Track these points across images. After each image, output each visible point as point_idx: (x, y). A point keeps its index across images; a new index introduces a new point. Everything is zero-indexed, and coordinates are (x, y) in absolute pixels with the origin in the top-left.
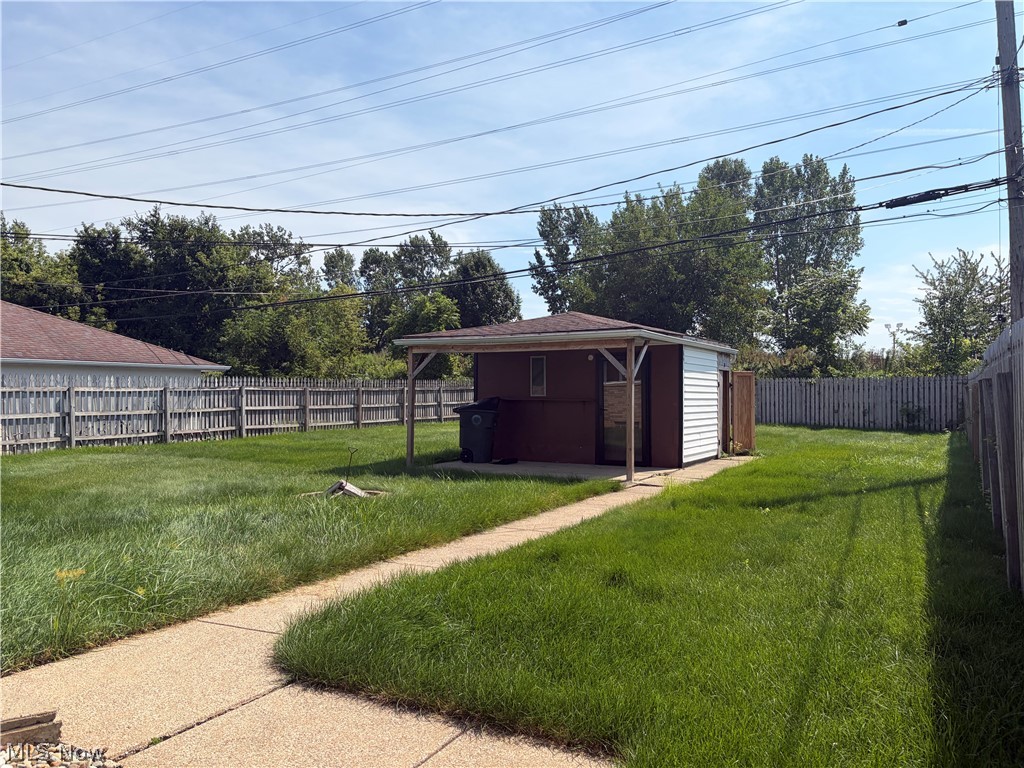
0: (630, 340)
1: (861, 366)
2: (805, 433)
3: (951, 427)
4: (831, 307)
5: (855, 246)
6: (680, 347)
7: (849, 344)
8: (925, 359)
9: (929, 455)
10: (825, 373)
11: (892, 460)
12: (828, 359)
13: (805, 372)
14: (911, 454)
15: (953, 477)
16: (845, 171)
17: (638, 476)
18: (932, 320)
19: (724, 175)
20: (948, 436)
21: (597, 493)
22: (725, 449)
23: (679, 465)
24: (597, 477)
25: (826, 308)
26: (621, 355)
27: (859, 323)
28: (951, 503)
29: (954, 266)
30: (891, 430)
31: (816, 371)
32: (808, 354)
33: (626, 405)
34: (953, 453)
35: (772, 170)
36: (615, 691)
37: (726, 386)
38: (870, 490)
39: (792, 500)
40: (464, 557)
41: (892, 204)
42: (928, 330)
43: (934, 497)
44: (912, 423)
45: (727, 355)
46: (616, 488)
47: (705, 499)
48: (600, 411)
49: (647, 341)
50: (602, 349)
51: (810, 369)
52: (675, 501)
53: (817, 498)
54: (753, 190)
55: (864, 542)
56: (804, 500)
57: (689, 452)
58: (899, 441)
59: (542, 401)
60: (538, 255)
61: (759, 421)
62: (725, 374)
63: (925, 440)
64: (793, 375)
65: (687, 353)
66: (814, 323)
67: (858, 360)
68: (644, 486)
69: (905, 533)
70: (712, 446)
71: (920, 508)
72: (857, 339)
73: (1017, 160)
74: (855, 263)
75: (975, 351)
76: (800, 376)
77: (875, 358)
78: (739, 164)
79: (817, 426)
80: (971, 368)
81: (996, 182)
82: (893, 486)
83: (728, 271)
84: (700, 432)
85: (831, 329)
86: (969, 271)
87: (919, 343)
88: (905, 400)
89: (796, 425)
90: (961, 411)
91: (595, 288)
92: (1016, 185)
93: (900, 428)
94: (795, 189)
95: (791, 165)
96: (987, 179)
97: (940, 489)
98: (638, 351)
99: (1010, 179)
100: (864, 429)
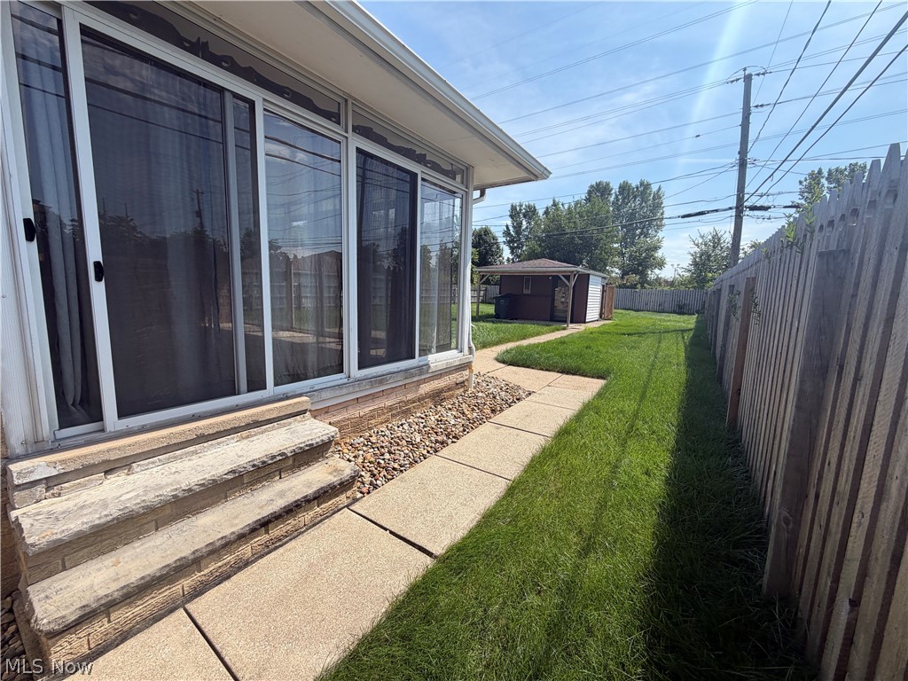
0: (572, 272)
1: (660, 284)
2: (632, 313)
3: (698, 312)
4: (649, 256)
5: (660, 227)
6: (589, 275)
7: (653, 274)
8: (690, 282)
9: (690, 322)
10: (642, 287)
11: (673, 323)
12: (644, 281)
13: (634, 286)
14: (679, 322)
15: (697, 329)
16: (660, 189)
17: (570, 325)
18: (695, 264)
19: (600, 190)
20: (697, 315)
21: (558, 330)
22: (601, 317)
23: (585, 322)
24: (556, 325)
25: (645, 258)
26: (568, 278)
27: (661, 264)
28: (694, 336)
29: (710, 237)
30: (671, 313)
31: (639, 286)
32: (634, 278)
33: (563, 299)
34: (697, 322)
35: (624, 188)
37: (603, 291)
38: (664, 332)
39: (635, 334)
41: (684, 217)
42: (692, 268)
43: (688, 336)
44: (681, 310)
45: (605, 278)
46: (564, 329)
47: (591, 336)
48: (553, 300)
49: (578, 272)
50: (560, 275)
51: (636, 285)
52: (581, 336)
53: (644, 333)
54: (613, 196)
55: (663, 345)
56: (640, 334)
57: (589, 318)
58: (677, 317)
59: (527, 295)
60: (507, 226)
61: (615, 308)
62: (603, 286)
63: (686, 317)
64: (628, 287)
65: (591, 277)
66: (639, 265)
67: (658, 281)
68: (574, 329)
69: (677, 344)
70: (596, 316)
71: (683, 337)
72: (657, 271)
73: (740, 200)
74: (660, 234)
75: (713, 279)
76: (631, 288)
77: (666, 282)
78: (608, 184)
79: (637, 311)
80: (711, 287)
81: (731, 208)
82: (672, 331)
83: (602, 239)
84: (593, 311)
85: (647, 267)
86: (716, 240)
87: (688, 274)
88: (677, 300)
89: (628, 309)
90: (703, 308)
91: (540, 245)
92: (739, 209)
93: (674, 312)
94: (635, 197)
95: (634, 185)
96: (727, 207)
97: (692, 333)
98: (575, 275)
99: (737, 208)
100: (659, 312)
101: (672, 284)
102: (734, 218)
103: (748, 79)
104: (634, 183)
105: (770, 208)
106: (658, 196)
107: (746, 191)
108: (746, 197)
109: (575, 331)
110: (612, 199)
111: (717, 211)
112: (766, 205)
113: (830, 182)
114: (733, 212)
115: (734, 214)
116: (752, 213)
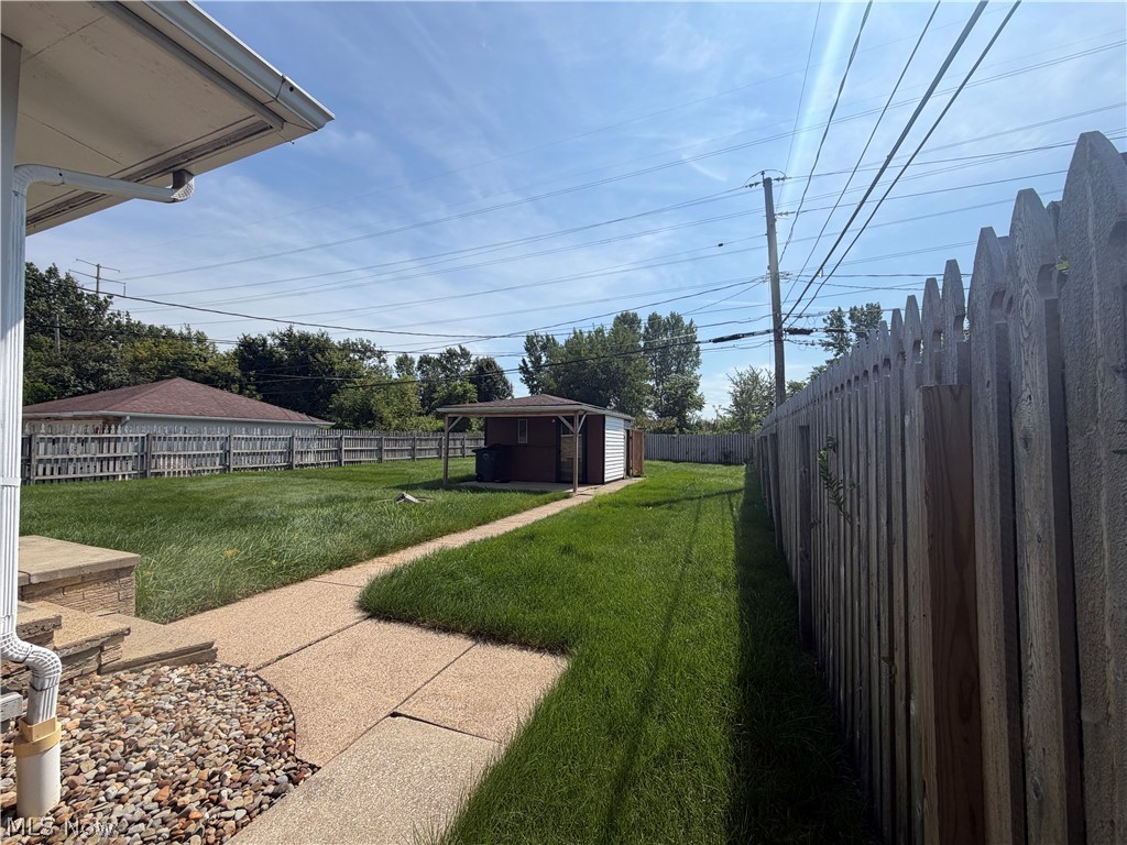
0: (576, 411)
1: (701, 428)
2: (671, 465)
3: (746, 461)
4: (686, 394)
5: (697, 364)
6: (604, 416)
7: (694, 416)
8: (733, 425)
9: (735, 477)
10: (681, 431)
11: (717, 480)
12: (683, 424)
13: (671, 431)
14: (726, 477)
15: (748, 489)
16: (692, 322)
17: (579, 489)
18: (737, 404)
19: (627, 321)
20: (745, 466)
21: (556, 500)
22: (628, 473)
23: (603, 483)
24: (557, 491)
25: (682, 396)
26: (570, 420)
27: (699, 405)
28: (747, 503)
29: (747, 375)
30: (716, 463)
31: (677, 430)
32: (672, 421)
33: (573, 448)
34: (747, 476)
35: (653, 319)
36: (566, 614)
37: (628, 438)
38: (705, 497)
39: (664, 503)
40: (478, 538)
41: (716, 341)
42: (734, 409)
43: (738, 500)
44: (727, 459)
45: (629, 421)
46: (567, 497)
47: (616, 503)
48: (559, 452)
49: (586, 412)
50: (560, 416)
51: (673, 429)
53: (678, 501)
54: (643, 329)
55: (703, 526)
56: (671, 502)
57: (608, 476)
58: (720, 469)
59: (525, 445)
60: (524, 361)
61: (645, 459)
62: (628, 431)
63: (733, 468)
64: (664, 432)
65: (607, 419)
66: (675, 404)
67: (699, 425)
68: (584, 495)
69: (723, 520)
70: (621, 472)
71: (731, 506)
72: (698, 413)
73: (778, 321)
74: (697, 372)
75: (758, 421)
76: (668, 433)
77: (708, 424)
78: (635, 315)
79: (677, 461)
80: (756, 430)
81: (768, 332)
82: (717, 494)
83: (630, 374)
84: (614, 464)
85: (684, 407)
86: (755, 378)
87: (730, 416)
88: (723, 446)
89: (665, 460)
90: (751, 453)
91: (556, 381)
92: (778, 333)
93: (720, 462)
94: (666, 330)
95: (664, 317)
96: (764, 330)
97: (741, 496)
98: (580, 417)
99: (775, 331)
100: (702, 463)
101: (712, 427)
102: (773, 343)
103: (767, 183)
104: (664, 314)
105: (812, 331)
106: (691, 329)
107: (783, 310)
108: (783, 317)
109: (585, 499)
110: (642, 331)
111: (753, 334)
112: (807, 327)
113: (853, 321)
114: (771, 336)
115: (773, 339)
116: (792, 337)
